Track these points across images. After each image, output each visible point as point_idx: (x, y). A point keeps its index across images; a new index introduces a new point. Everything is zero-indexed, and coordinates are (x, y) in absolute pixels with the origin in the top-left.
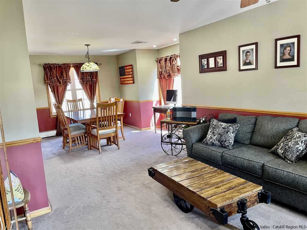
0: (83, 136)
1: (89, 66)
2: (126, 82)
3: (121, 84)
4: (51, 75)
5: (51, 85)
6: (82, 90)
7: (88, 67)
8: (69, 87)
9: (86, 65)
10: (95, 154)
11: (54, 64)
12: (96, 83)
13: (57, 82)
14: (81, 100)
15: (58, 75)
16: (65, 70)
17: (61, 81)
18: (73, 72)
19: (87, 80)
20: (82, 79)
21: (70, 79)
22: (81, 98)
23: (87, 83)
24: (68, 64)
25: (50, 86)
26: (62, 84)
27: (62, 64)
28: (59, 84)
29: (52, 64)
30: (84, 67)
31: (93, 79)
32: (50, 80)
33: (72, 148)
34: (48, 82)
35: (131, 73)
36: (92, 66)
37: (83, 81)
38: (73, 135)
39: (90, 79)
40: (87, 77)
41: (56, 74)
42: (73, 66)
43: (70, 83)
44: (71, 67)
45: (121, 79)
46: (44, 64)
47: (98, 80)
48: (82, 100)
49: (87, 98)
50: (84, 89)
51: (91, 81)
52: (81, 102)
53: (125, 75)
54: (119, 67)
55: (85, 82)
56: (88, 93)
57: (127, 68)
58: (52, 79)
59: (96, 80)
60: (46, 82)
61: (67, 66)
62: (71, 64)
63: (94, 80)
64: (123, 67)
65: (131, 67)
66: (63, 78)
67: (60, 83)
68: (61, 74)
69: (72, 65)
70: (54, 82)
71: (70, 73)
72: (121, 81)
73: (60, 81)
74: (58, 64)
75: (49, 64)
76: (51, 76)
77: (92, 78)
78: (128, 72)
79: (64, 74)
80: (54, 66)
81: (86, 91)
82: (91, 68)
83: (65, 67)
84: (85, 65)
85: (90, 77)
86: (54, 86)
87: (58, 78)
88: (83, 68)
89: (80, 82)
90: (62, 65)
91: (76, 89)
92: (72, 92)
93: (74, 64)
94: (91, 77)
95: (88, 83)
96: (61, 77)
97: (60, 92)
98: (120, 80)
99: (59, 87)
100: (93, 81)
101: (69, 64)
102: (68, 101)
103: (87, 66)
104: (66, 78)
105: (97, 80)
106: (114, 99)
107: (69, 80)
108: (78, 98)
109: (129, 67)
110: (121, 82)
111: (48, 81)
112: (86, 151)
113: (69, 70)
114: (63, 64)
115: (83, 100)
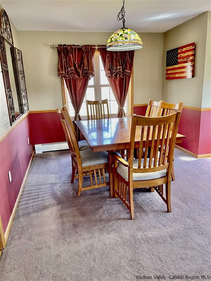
0: (102, 169)
1: (123, 36)
2: (177, 75)
3: (168, 78)
4: (67, 62)
5: (67, 77)
6: (109, 87)
7: (121, 38)
8: (91, 82)
9: (118, 34)
10: (122, 219)
11: (72, 45)
12: (129, 77)
13: (75, 74)
14: (105, 102)
15: (76, 63)
16: (86, 55)
17: (81, 72)
18: (97, 59)
19: (117, 71)
20: (110, 70)
21: (92, 69)
22: (107, 99)
23: (116, 76)
24: (91, 45)
25: (65, 79)
26: (81, 77)
27: (83, 46)
28: (77, 77)
29: (69, 45)
30: (113, 39)
31: (126, 70)
32: (65, 71)
33: (83, 189)
34: (63, 74)
35: (191, 58)
36: (129, 35)
37: (111, 73)
38: (85, 168)
39: (121, 70)
40: (117, 67)
41: (73, 60)
42: (99, 50)
43: (93, 76)
44: (96, 50)
45: (167, 70)
46: (59, 45)
47: (133, 73)
48: (107, 101)
49: (115, 99)
50: (111, 84)
51: (123, 73)
52: (105, 105)
53: (178, 63)
54: (167, 52)
55: (113, 75)
56: (116, 91)
57: (184, 49)
58: (68, 69)
59: (129, 72)
60: (60, 72)
61: (90, 49)
62: (95, 46)
63: (128, 71)
64: (176, 49)
65: (193, 48)
66: (84, 67)
67: (79, 76)
68: (81, 61)
69: (97, 48)
70: (71, 74)
71: (94, 60)
72: (167, 74)
73: (79, 72)
74: (78, 46)
75: (65, 45)
76: (67, 64)
77: (124, 69)
78: (183, 58)
79: (85, 61)
80: (71, 48)
81: (115, 89)
82: (126, 38)
83: (87, 50)
84: (116, 35)
85: (121, 67)
86: (71, 79)
87: (77, 66)
88: (111, 42)
89: (107, 75)
90: (83, 48)
91: (102, 85)
92: (95, 89)
93: (100, 46)
94: (123, 67)
95: (118, 76)
96: (80, 66)
97: (79, 89)
98: (165, 72)
99: (77, 82)
100: (126, 74)
101: (93, 46)
102: (89, 103)
103: (120, 34)
104: (87, 67)
105: (131, 72)
106: (158, 103)
107: (91, 71)
108: (103, 98)
109: (188, 48)
110: (167, 76)
111: (62, 71)
112: (105, 198)
113: (93, 55)
114: (85, 46)
115: (109, 102)
